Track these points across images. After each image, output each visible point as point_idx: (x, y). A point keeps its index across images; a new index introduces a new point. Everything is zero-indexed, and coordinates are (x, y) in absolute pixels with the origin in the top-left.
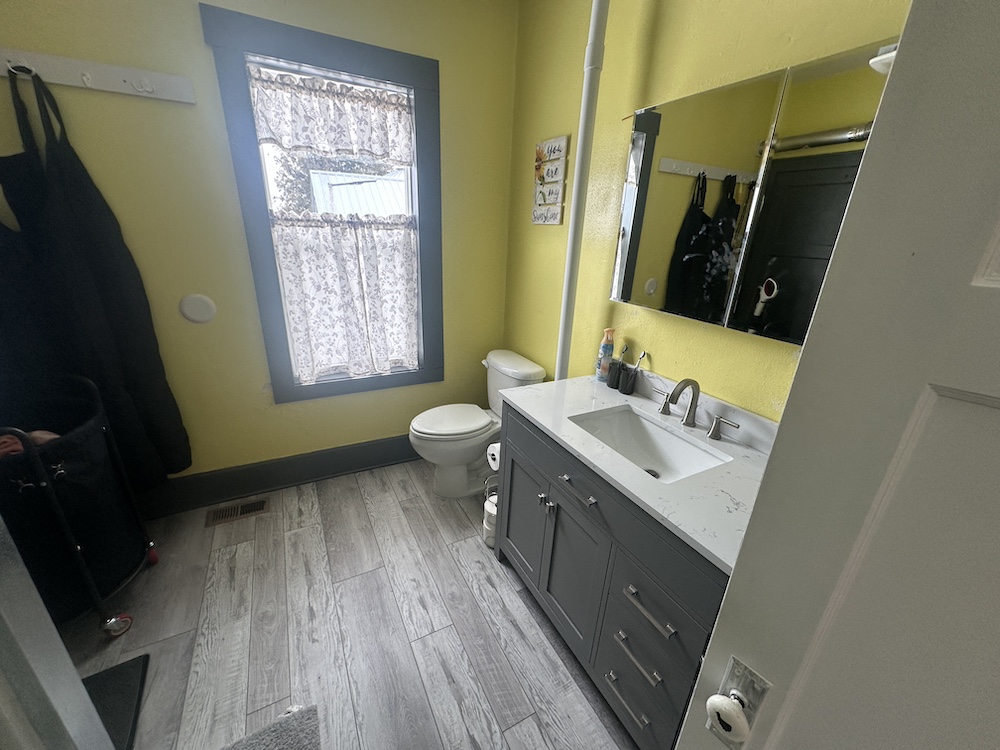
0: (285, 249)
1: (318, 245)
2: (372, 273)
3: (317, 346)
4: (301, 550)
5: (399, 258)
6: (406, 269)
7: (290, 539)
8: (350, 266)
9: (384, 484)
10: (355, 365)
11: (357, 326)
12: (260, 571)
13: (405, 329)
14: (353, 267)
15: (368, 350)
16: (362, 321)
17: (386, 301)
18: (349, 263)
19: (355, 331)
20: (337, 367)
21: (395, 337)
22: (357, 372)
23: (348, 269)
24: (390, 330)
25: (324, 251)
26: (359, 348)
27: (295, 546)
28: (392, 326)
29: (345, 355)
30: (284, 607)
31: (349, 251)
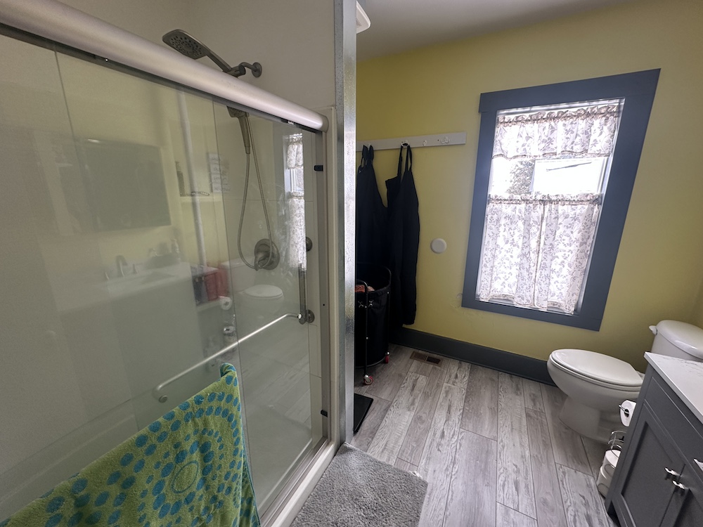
0: (492, 217)
1: (514, 215)
2: (550, 235)
3: (496, 279)
4: (449, 397)
5: (578, 226)
6: (583, 235)
7: (446, 388)
8: (534, 229)
9: (518, 389)
10: (519, 297)
11: (527, 271)
12: (426, 395)
13: (569, 281)
14: (536, 230)
15: (532, 290)
16: (533, 269)
17: (557, 257)
18: (533, 228)
19: (525, 273)
20: (506, 296)
21: (559, 285)
22: (519, 303)
23: (531, 231)
24: (556, 278)
25: (517, 219)
26: (525, 286)
27: (447, 393)
28: (558, 276)
29: (514, 289)
30: (430, 421)
31: (536, 219)
